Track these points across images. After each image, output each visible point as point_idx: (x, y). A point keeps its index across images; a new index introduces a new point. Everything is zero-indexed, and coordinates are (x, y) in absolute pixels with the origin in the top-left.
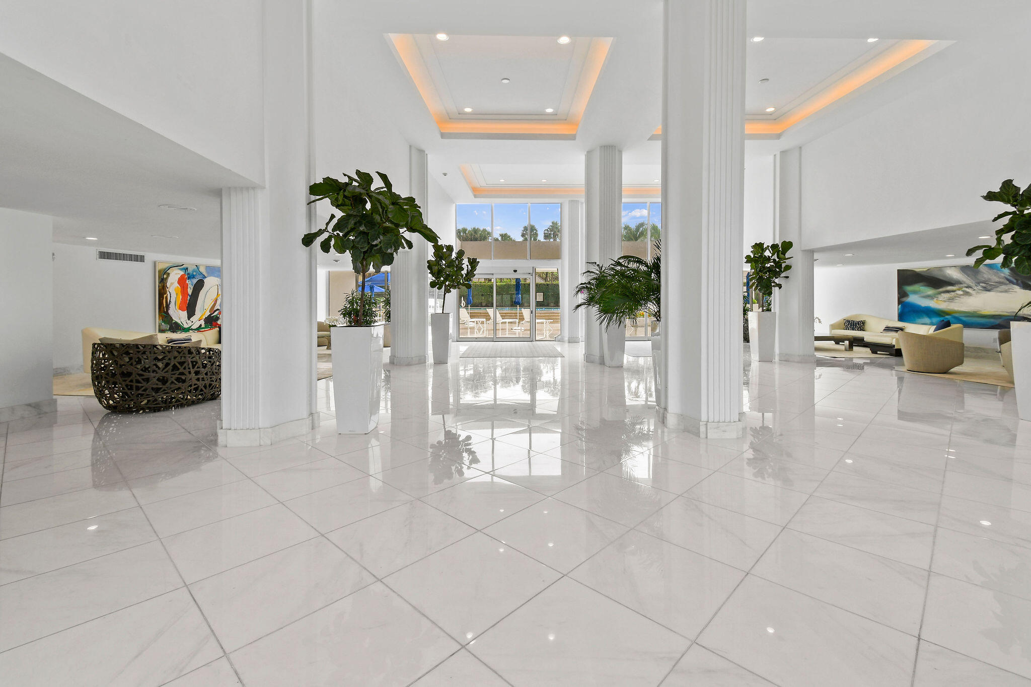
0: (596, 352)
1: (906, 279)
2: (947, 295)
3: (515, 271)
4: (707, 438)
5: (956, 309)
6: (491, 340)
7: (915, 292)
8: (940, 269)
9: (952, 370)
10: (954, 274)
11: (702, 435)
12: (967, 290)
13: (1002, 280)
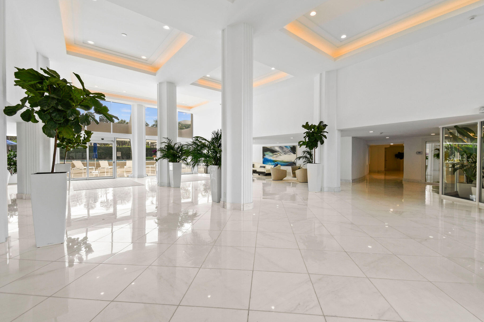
0: (166, 181)
1: (265, 150)
2: (275, 156)
3: (103, 139)
4: (243, 210)
5: (278, 160)
6: (86, 179)
7: (267, 154)
8: (274, 147)
9: (284, 179)
10: (277, 149)
11: (242, 210)
12: (280, 154)
13: (289, 151)
